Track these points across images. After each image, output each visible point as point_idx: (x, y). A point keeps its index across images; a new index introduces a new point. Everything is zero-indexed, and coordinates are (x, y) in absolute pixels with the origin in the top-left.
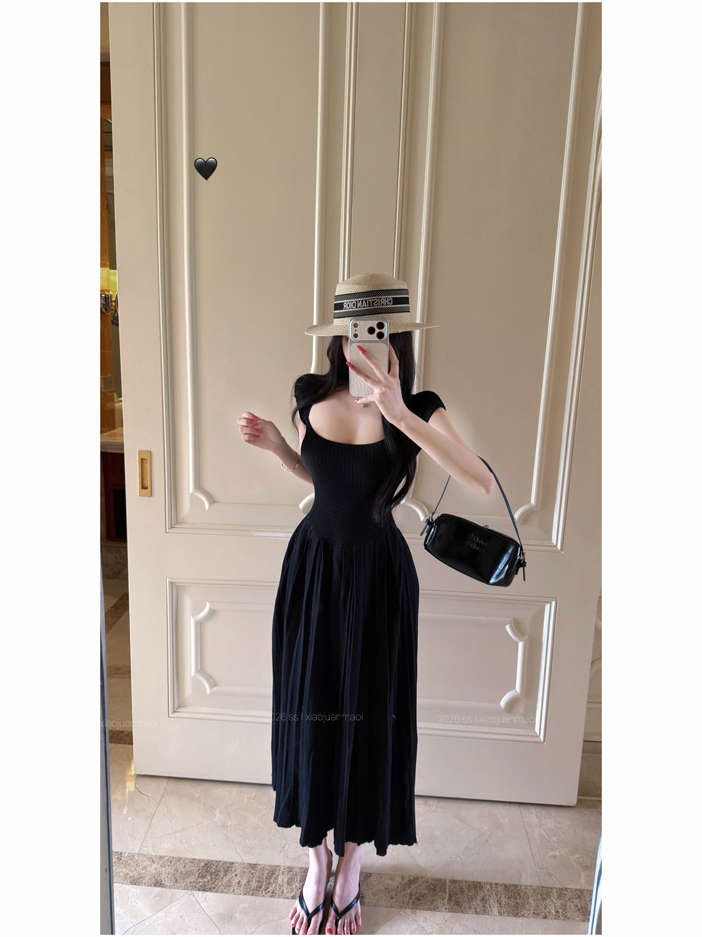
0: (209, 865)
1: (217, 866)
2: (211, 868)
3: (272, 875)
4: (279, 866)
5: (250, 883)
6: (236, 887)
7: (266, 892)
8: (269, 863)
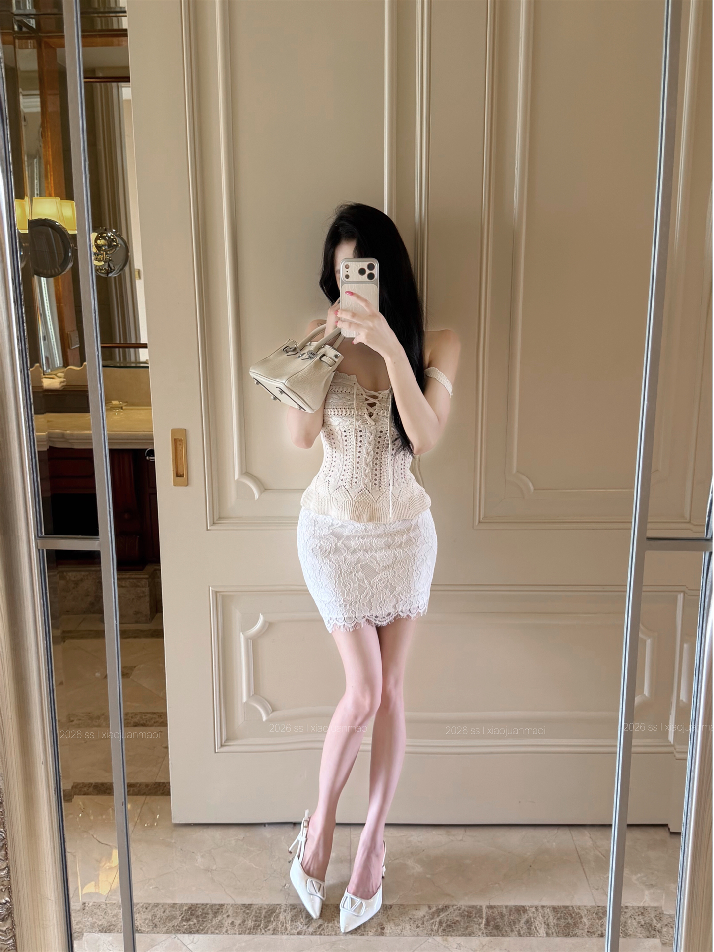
0: (193, 909)
1: (203, 909)
2: (197, 911)
3: (272, 913)
4: (280, 904)
5: (246, 923)
6: (228, 928)
7: (266, 929)
8: (267, 903)
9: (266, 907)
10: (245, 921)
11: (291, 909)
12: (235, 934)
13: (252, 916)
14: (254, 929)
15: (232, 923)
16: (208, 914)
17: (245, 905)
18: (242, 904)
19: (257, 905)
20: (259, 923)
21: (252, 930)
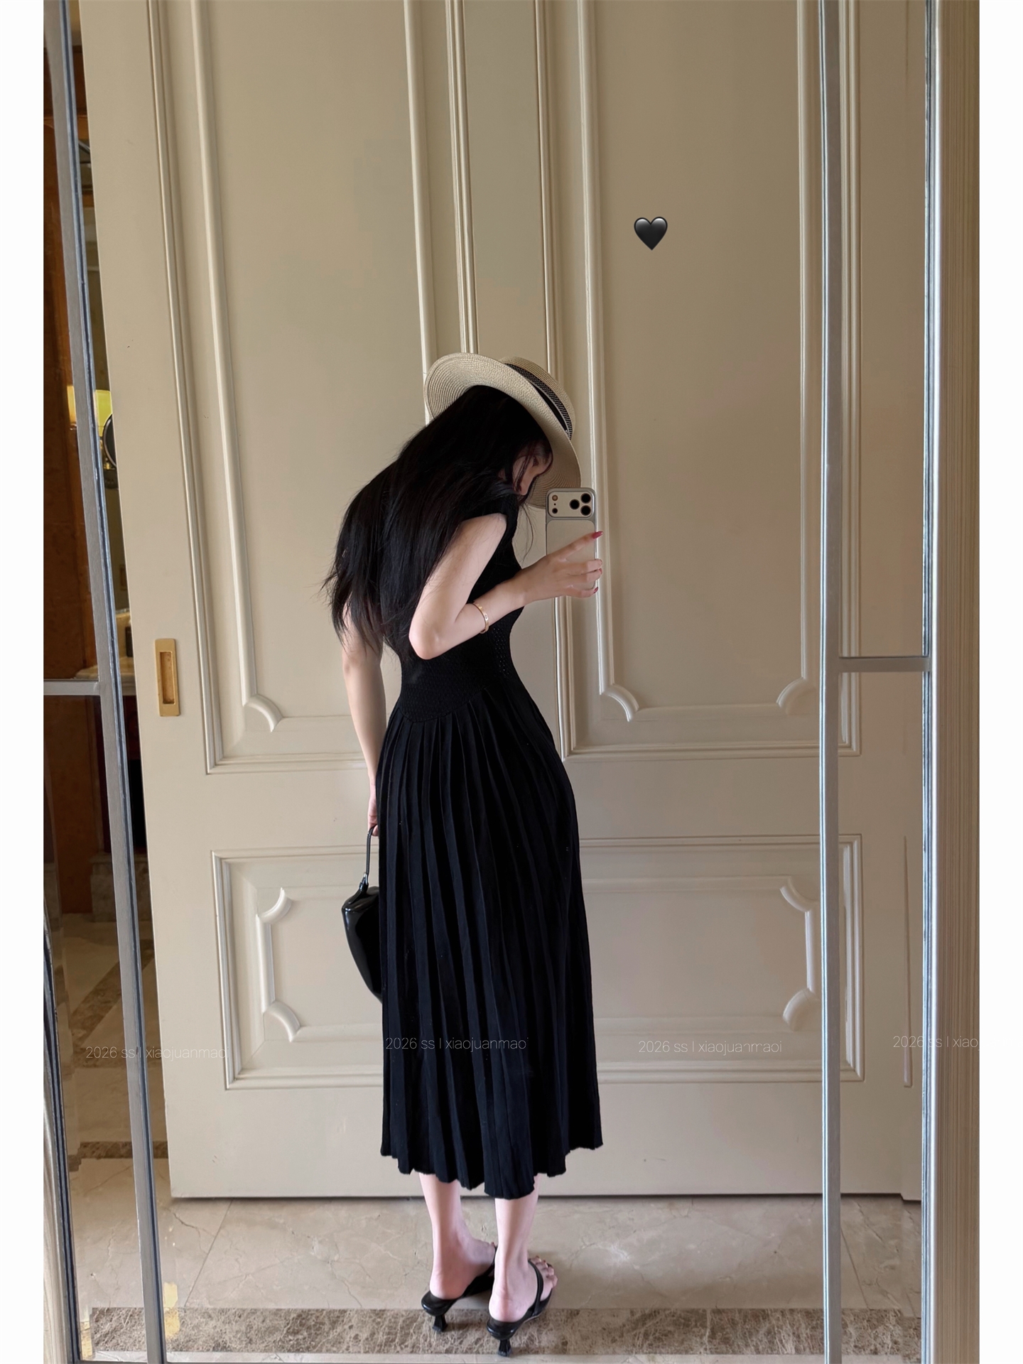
0: (304, 1316)
1: (317, 1317)
2: (308, 1320)
3: (412, 1323)
5: (375, 1336)
6: (351, 1344)
7: (403, 1346)
8: (405, 1307)
9: (404, 1313)
12: (359, 1352)
13: (384, 1327)
14: (385, 1345)
15: (356, 1337)
16: (323, 1324)
17: (375, 1310)
18: (371, 1310)
19: (392, 1310)
20: (394, 1336)
21: (383, 1347)
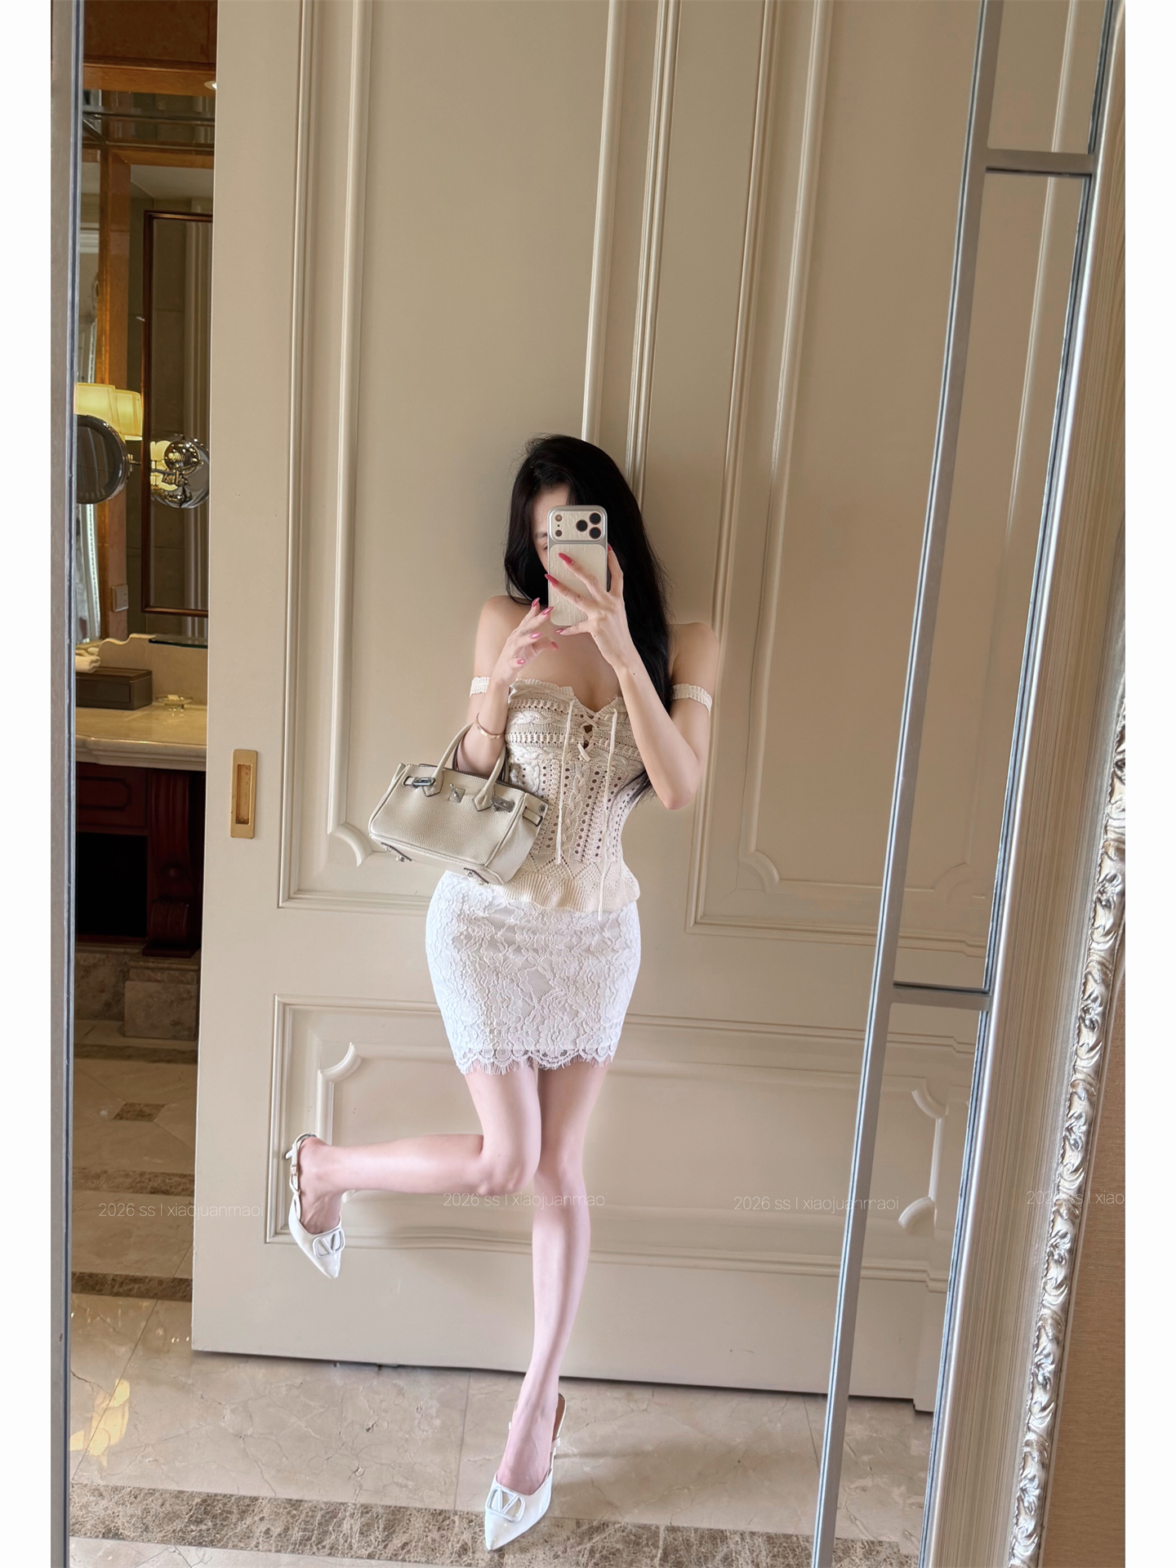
0: (209, 1502)
1: (225, 1504)
2: (215, 1506)
3: (331, 1518)
4: (346, 1503)
5: (289, 1533)
6: (261, 1540)
7: (320, 1546)
8: (326, 1500)
9: (323, 1506)
10: (288, 1529)
11: (362, 1513)
12: (270, 1551)
13: (299, 1521)
14: (300, 1544)
15: (267, 1531)
16: (231, 1513)
17: (291, 1500)
18: (286, 1499)
19: (310, 1502)
20: (310, 1534)
21: (297, 1546)
